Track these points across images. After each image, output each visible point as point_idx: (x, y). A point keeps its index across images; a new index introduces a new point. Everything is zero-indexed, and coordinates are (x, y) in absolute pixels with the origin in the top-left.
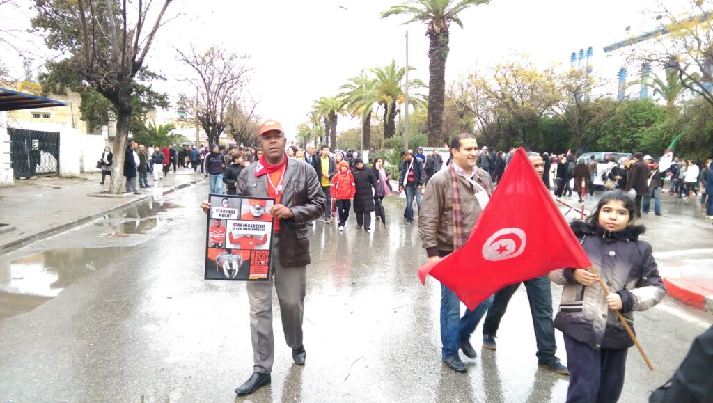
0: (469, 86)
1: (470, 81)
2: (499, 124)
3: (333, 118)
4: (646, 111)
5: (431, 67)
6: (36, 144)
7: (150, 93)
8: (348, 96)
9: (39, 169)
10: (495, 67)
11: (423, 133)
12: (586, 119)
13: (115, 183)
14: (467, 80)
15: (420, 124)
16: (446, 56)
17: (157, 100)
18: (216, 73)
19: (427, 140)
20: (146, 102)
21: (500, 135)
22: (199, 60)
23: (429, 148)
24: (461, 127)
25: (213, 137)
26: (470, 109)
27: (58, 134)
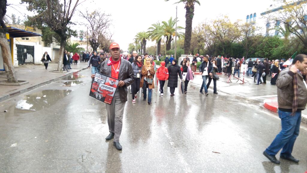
0: (203, 29)
1: (203, 27)
2: (215, 45)
3: (144, 42)
4: (275, 41)
5: (186, 21)
6: (25, 50)
7: (70, 30)
8: (151, 32)
9: (27, 61)
10: (214, 21)
11: (182, 49)
12: (251, 44)
13: (60, 67)
14: (202, 26)
15: (182, 45)
16: (193, 17)
17: (72, 33)
18: (96, 22)
19: (184, 52)
20: (68, 34)
21: (215, 50)
22: (89, 16)
23: (185, 55)
24: (199, 46)
25: (95, 49)
26: (203, 39)
27: (33, 47)
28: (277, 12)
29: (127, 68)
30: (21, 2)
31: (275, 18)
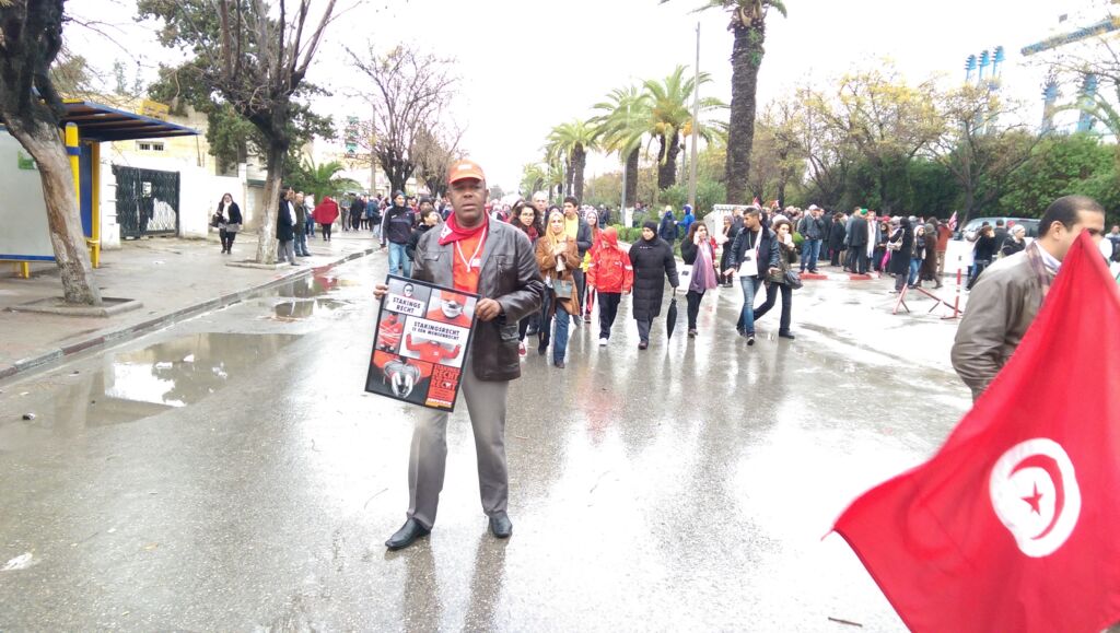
0: (797, 107)
1: (799, 100)
2: (844, 168)
3: (579, 156)
4: (1081, 153)
5: (735, 79)
6: (148, 188)
7: (308, 116)
8: (603, 122)
9: (152, 226)
10: (839, 78)
11: (720, 181)
12: (983, 165)
13: (265, 248)
14: (794, 99)
15: (718, 167)
16: (758, 63)
17: (317, 126)
18: (403, 86)
19: (725, 194)
20: (302, 129)
21: (844, 186)
22: (379, 65)
23: (728, 206)
24: (783, 174)
25: (398, 184)
26: (797, 145)
27: (177, 176)
28: (1091, 41)
29: (511, 253)
30: (138, 16)
31: (1081, 63)
